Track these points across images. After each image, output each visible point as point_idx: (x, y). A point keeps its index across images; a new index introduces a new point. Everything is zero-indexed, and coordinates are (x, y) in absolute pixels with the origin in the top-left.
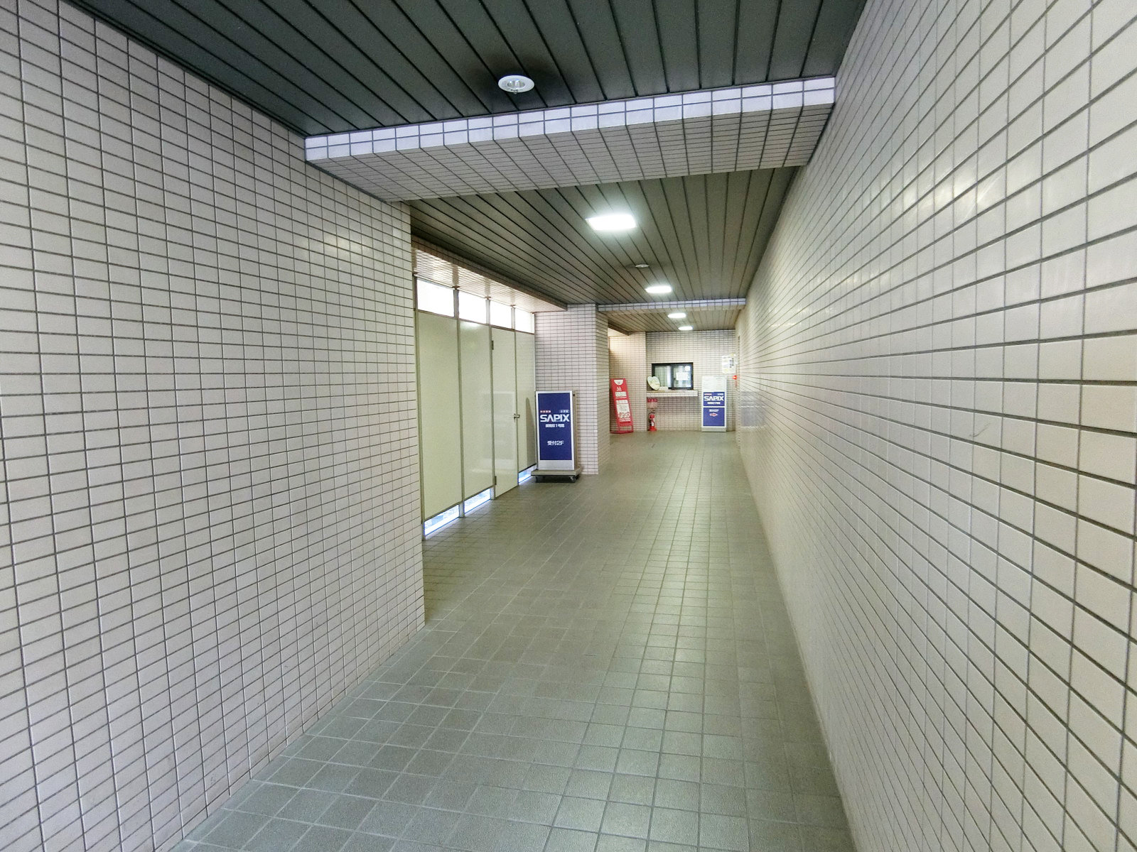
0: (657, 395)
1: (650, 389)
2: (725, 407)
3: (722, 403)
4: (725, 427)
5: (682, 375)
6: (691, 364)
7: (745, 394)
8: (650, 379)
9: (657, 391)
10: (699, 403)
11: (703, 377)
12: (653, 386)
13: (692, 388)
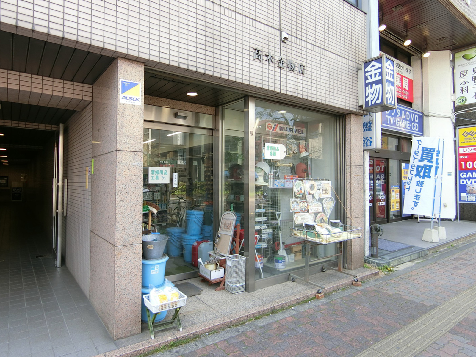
2: (22, 193)
4: (22, 200)
5: (3, 181)
6: (7, 177)
10: (10, 192)
11: (13, 182)
13: (7, 186)
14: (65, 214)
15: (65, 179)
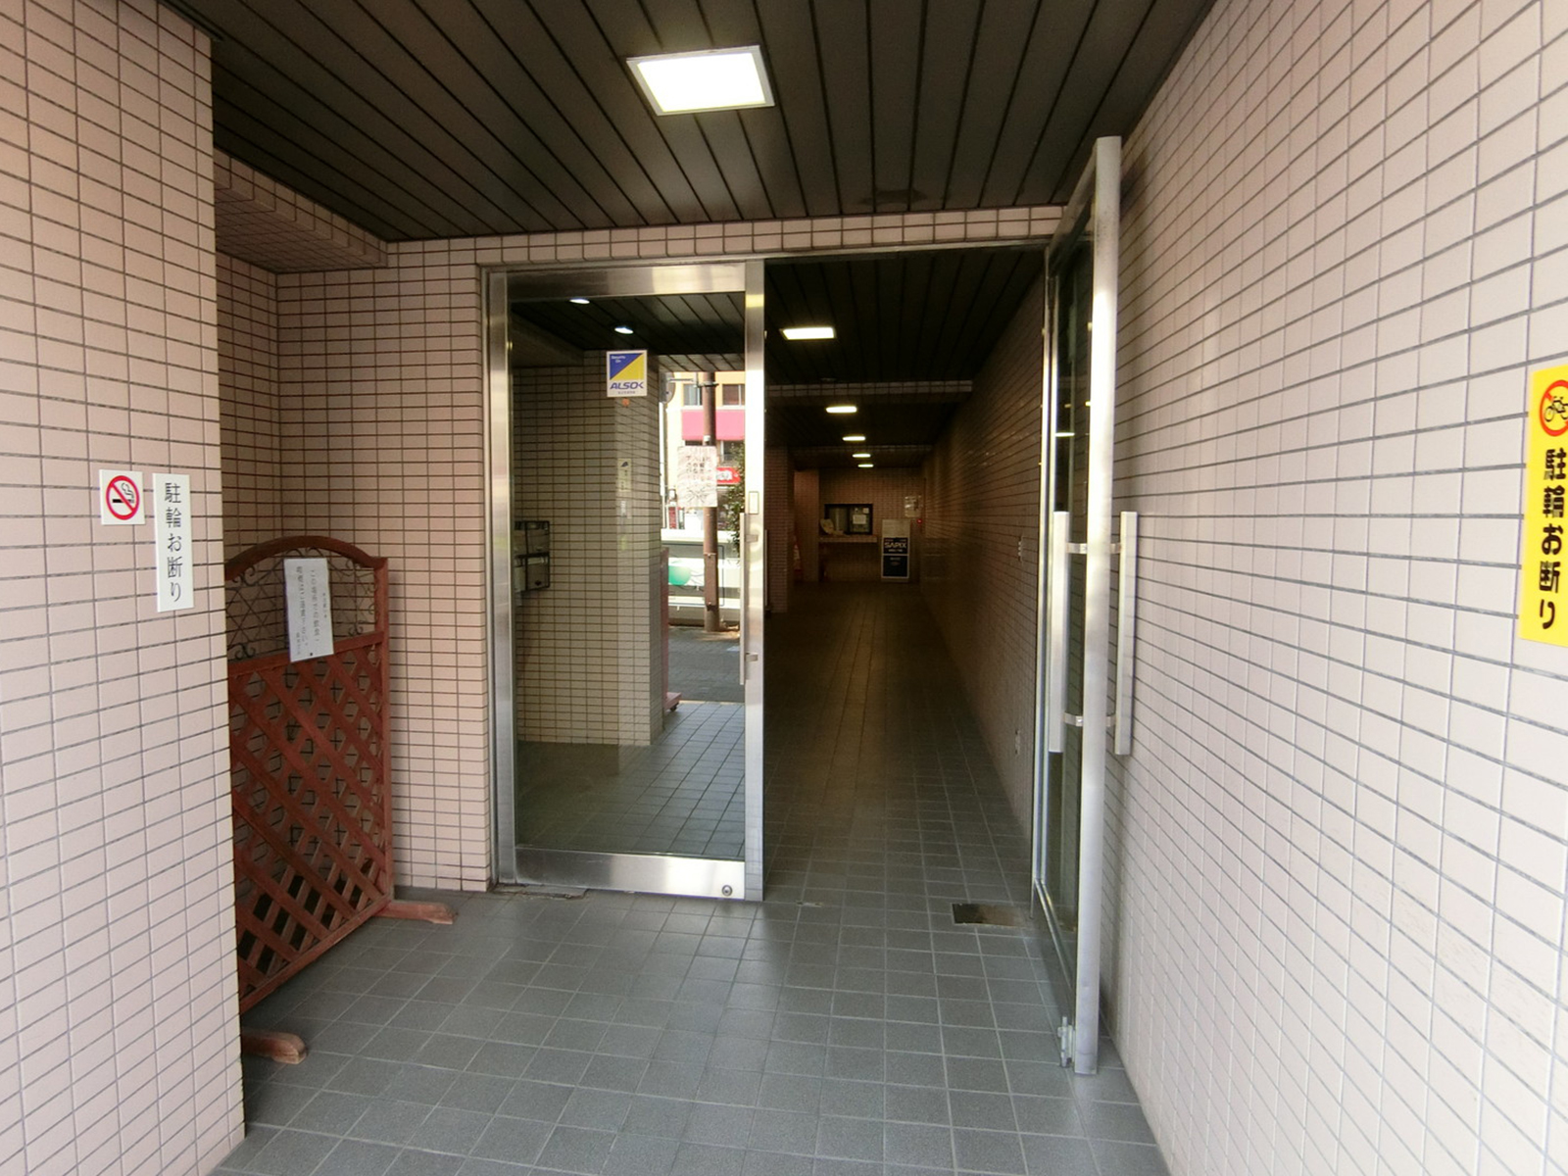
0: (831, 540)
1: (822, 533)
2: (908, 555)
3: (905, 551)
4: (908, 577)
5: (860, 519)
6: (870, 506)
7: (931, 540)
8: (823, 521)
9: (831, 535)
10: (878, 551)
11: (884, 521)
12: (827, 530)
13: (870, 533)
14: (1120, 748)
15: (1124, 515)
